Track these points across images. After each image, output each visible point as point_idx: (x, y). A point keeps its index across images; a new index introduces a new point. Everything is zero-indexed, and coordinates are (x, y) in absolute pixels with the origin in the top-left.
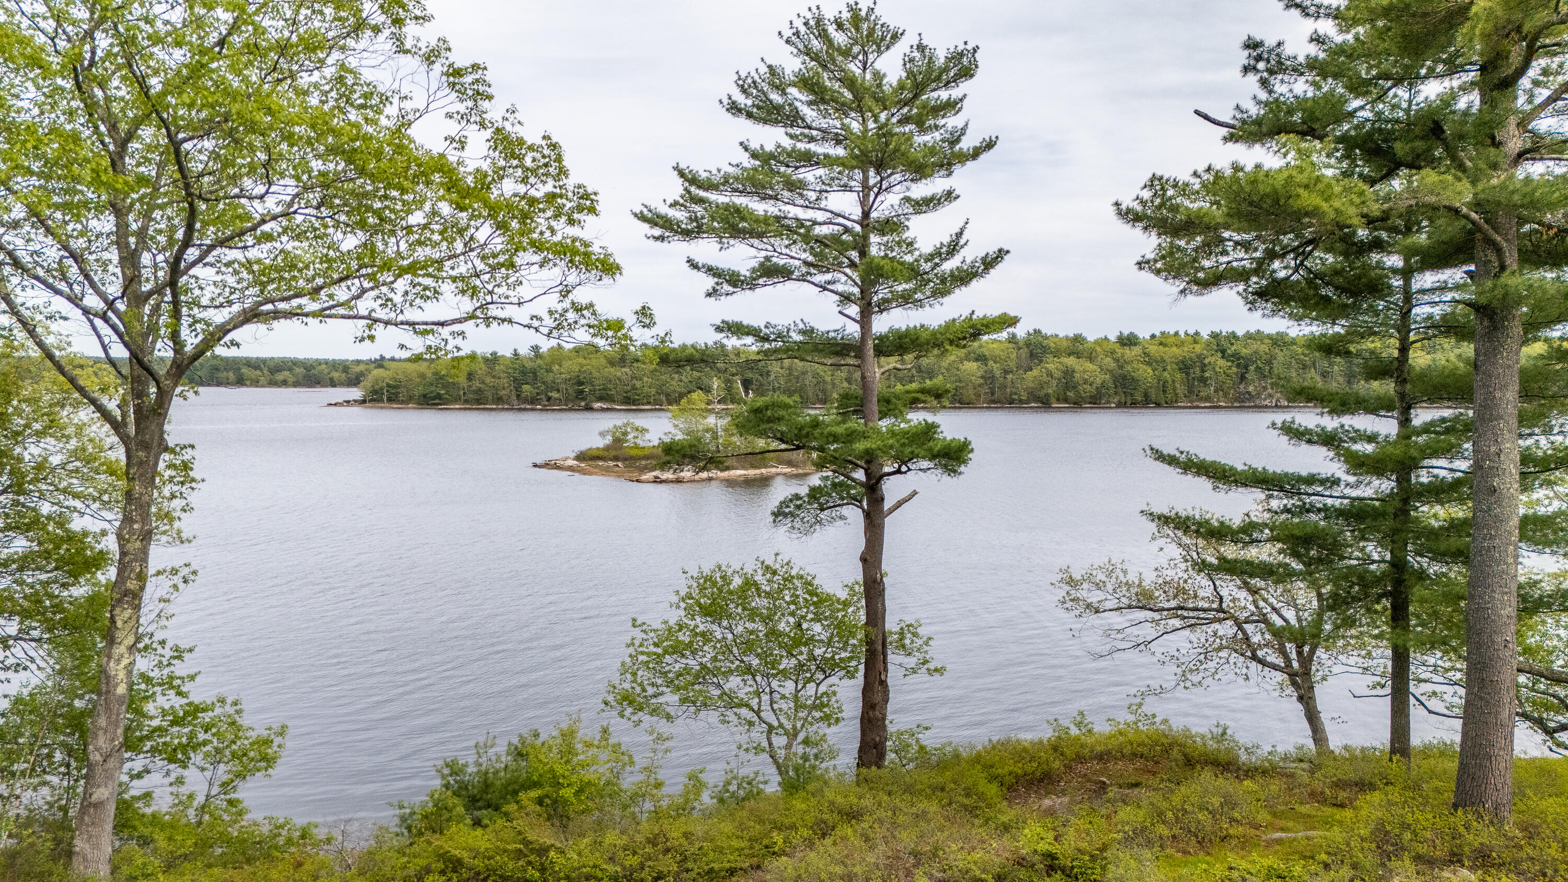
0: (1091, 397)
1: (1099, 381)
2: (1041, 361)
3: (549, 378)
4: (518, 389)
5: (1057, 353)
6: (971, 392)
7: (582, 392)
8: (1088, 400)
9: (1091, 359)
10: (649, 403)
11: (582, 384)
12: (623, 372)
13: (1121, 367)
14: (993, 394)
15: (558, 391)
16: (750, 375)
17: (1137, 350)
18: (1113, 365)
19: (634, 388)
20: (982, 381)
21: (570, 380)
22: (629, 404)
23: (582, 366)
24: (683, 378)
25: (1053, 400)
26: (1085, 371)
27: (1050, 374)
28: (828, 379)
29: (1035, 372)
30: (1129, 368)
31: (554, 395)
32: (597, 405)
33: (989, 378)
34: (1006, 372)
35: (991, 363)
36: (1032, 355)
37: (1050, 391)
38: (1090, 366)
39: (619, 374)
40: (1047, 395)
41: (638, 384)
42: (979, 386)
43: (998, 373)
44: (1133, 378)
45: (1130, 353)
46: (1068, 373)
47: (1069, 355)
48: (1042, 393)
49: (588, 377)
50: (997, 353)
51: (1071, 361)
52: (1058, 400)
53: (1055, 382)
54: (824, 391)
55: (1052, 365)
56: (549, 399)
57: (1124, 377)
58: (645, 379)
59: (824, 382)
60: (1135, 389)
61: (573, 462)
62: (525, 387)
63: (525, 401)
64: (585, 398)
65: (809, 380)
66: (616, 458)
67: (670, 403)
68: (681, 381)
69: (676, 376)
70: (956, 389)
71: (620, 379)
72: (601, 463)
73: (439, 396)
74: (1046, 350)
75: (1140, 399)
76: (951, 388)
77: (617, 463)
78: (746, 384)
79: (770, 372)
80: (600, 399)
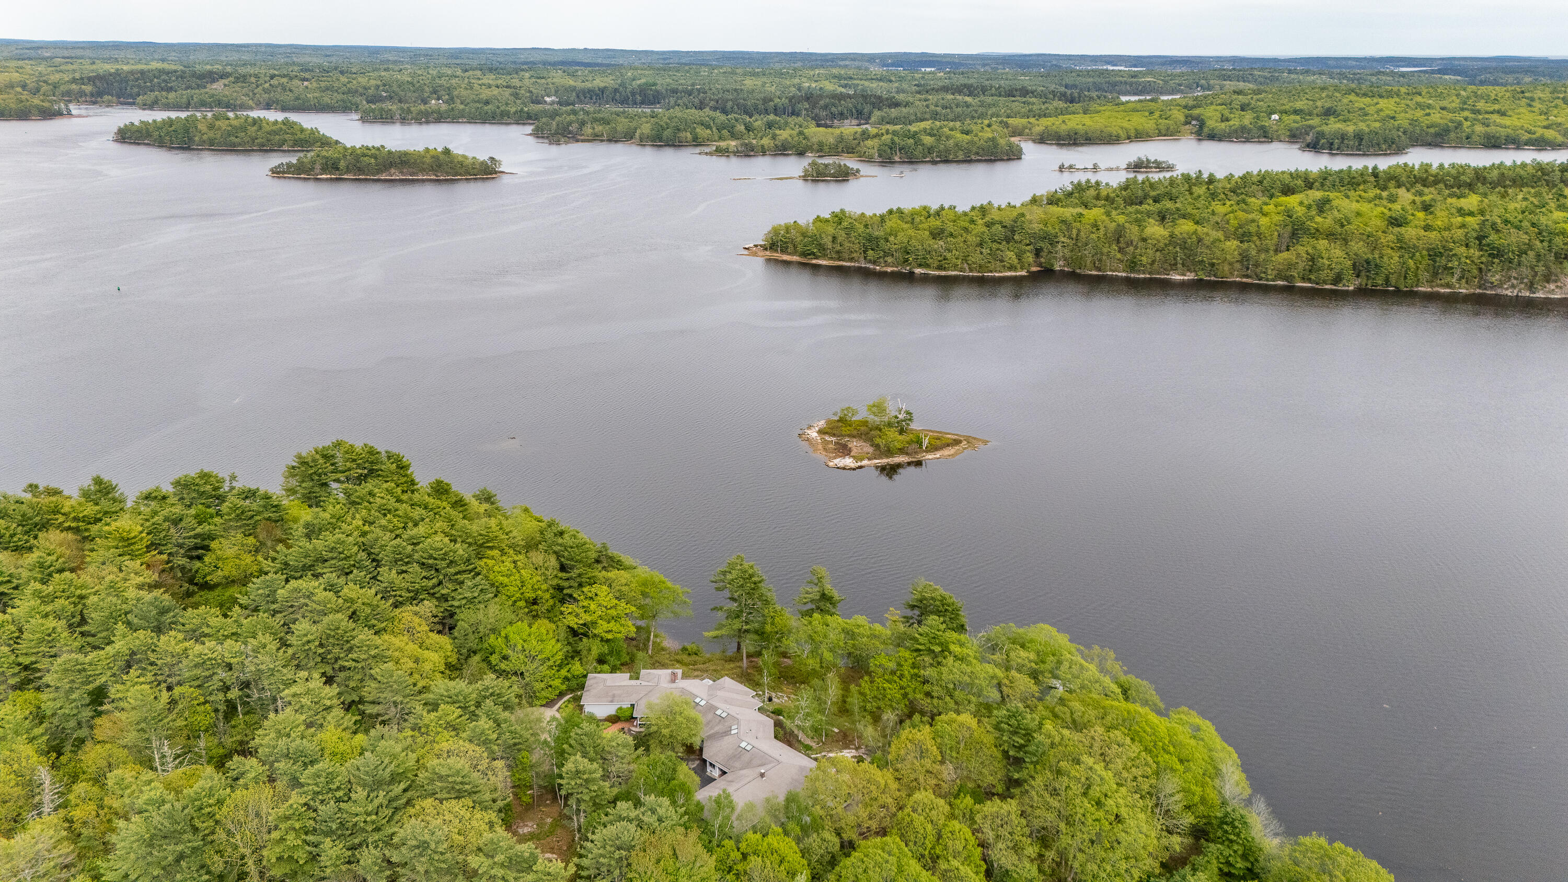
0: (1333, 279)
1: (1340, 266)
2: (1298, 242)
3: (886, 248)
4: (865, 252)
5: (1315, 234)
6: (1226, 268)
7: (908, 259)
8: (1330, 281)
9: (1344, 243)
10: (955, 270)
11: (908, 251)
12: (939, 244)
13: (1368, 253)
15: (892, 256)
16: (1042, 245)
18: (1363, 250)
19: (945, 258)
20: (1239, 258)
21: (901, 249)
22: (941, 269)
23: (911, 238)
24: (984, 250)
26: (1331, 257)
27: (1299, 257)
28: (1105, 250)
29: (1288, 254)
30: (1376, 254)
31: (889, 259)
32: (918, 271)
33: (1245, 257)
34: (1262, 251)
35: (1253, 240)
36: (1293, 235)
37: (1297, 272)
39: (936, 246)
40: (1294, 275)
41: (949, 255)
42: (1236, 262)
43: (1254, 251)
44: (1378, 265)
46: (1317, 256)
48: (1289, 273)
49: (912, 248)
51: (1323, 244)
52: (1303, 279)
53: (1302, 265)
54: (1100, 260)
55: (1302, 249)
56: (886, 262)
57: (1368, 262)
58: (954, 252)
59: (1102, 254)
60: (1377, 274)
61: (816, 434)
62: (870, 252)
63: (870, 262)
64: (910, 264)
65: (1088, 252)
66: (834, 435)
67: (971, 271)
68: (981, 253)
69: (978, 249)
70: (1213, 265)
71: (935, 251)
72: (827, 438)
73: (813, 254)
74: (1307, 231)
75: (1380, 282)
76: (1209, 264)
77: (834, 439)
78: (1038, 253)
79: (1058, 242)
80: (920, 266)
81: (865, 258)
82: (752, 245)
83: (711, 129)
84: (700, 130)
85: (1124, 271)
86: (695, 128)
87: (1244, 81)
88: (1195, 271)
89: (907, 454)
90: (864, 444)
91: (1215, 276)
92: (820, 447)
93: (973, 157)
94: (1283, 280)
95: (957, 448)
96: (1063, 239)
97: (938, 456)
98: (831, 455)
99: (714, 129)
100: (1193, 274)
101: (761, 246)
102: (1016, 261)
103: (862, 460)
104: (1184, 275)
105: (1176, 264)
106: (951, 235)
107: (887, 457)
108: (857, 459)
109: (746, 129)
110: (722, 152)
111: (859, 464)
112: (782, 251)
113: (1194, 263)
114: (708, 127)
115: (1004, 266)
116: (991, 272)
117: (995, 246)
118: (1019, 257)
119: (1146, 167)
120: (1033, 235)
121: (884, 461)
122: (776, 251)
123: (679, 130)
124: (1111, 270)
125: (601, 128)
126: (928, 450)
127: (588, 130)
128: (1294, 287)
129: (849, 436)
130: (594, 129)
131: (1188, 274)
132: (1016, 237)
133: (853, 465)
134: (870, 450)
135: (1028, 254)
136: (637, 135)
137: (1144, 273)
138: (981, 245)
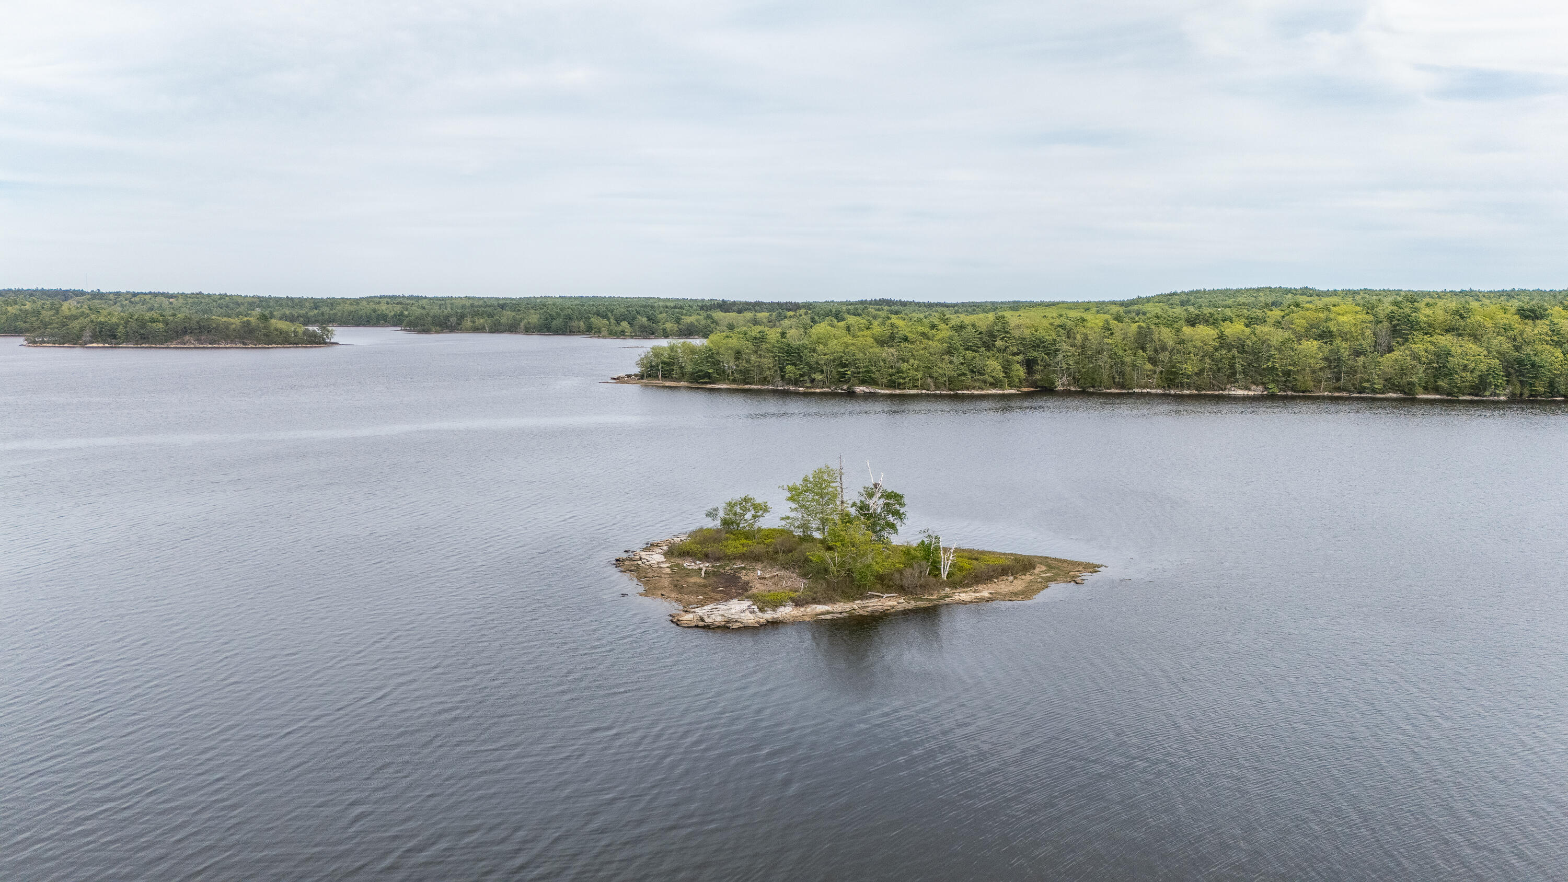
0: (1471, 387)
1: (1483, 367)
2: (1407, 340)
3: (812, 361)
4: (782, 369)
5: (1429, 329)
6: (1308, 378)
7: (844, 374)
8: (1467, 390)
9: (1476, 338)
10: (915, 387)
11: (845, 366)
12: (888, 353)
13: (1517, 349)
14: (1338, 379)
15: (822, 372)
16: (1035, 354)
17: (1542, 326)
18: (1506, 346)
19: (899, 371)
20: (1324, 364)
21: (834, 361)
22: (894, 387)
23: (847, 346)
24: (955, 359)
25: (1419, 389)
26: (1464, 355)
27: (1416, 357)
28: (1128, 359)
29: (1396, 354)
30: (1528, 350)
31: (818, 376)
32: (860, 389)
33: (1334, 362)
34: (1358, 353)
35: (1338, 341)
36: (1395, 331)
37: (1415, 379)
38: (1472, 347)
39: (885, 355)
40: (1411, 384)
41: (904, 366)
42: (1321, 369)
43: (1345, 354)
44: (1533, 365)
45: (1531, 330)
46: (1443, 355)
47: (1447, 331)
48: (1404, 381)
49: (850, 360)
50: (1346, 328)
51: (1446, 341)
52: (1426, 389)
53: (1421, 369)
54: (1122, 374)
55: (1421, 345)
56: (813, 381)
57: (1520, 362)
58: (912, 361)
59: (1123, 363)
60: (1535, 377)
61: (660, 558)
62: (789, 368)
63: (789, 382)
64: (847, 382)
65: (1104, 361)
66: (706, 557)
67: (938, 388)
68: (951, 362)
69: (946, 357)
70: (1288, 373)
71: (884, 361)
72: (687, 564)
73: (708, 375)
74: (1414, 325)
75: (1542, 390)
76: (1282, 371)
77: (704, 566)
78: (1029, 364)
79: (1058, 350)
80: (863, 382)
81: (783, 377)
82: (623, 375)
83: (608, 319)
84: (594, 320)
85: (1158, 387)
86: (589, 318)
88: (1263, 383)
89: (902, 590)
90: (783, 573)
91: (1293, 390)
92: (666, 582)
94: (1395, 391)
95: (1028, 577)
96: (1065, 347)
97: (985, 594)
98: (692, 598)
99: (612, 320)
100: (1260, 388)
101: (636, 375)
102: (1002, 375)
103: (776, 604)
104: (1248, 389)
105: (1234, 374)
106: (906, 339)
107: (850, 598)
108: (763, 603)
109: (649, 320)
111: (769, 615)
112: (664, 377)
113: (1261, 372)
114: (605, 317)
115: (985, 382)
116: (968, 389)
117: (969, 354)
118: (1006, 369)
120: (1022, 341)
121: (841, 608)
122: (657, 377)
123: (570, 318)
124: (1139, 386)
125: (482, 321)
126: (954, 582)
127: (468, 323)
128: (1415, 399)
129: (743, 557)
130: (474, 322)
131: (1254, 387)
132: (999, 343)
133: (750, 618)
134: (801, 584)
135: (1018, 366)
136: (522, 325)
137: (1189, 389)
138: (949, 352)
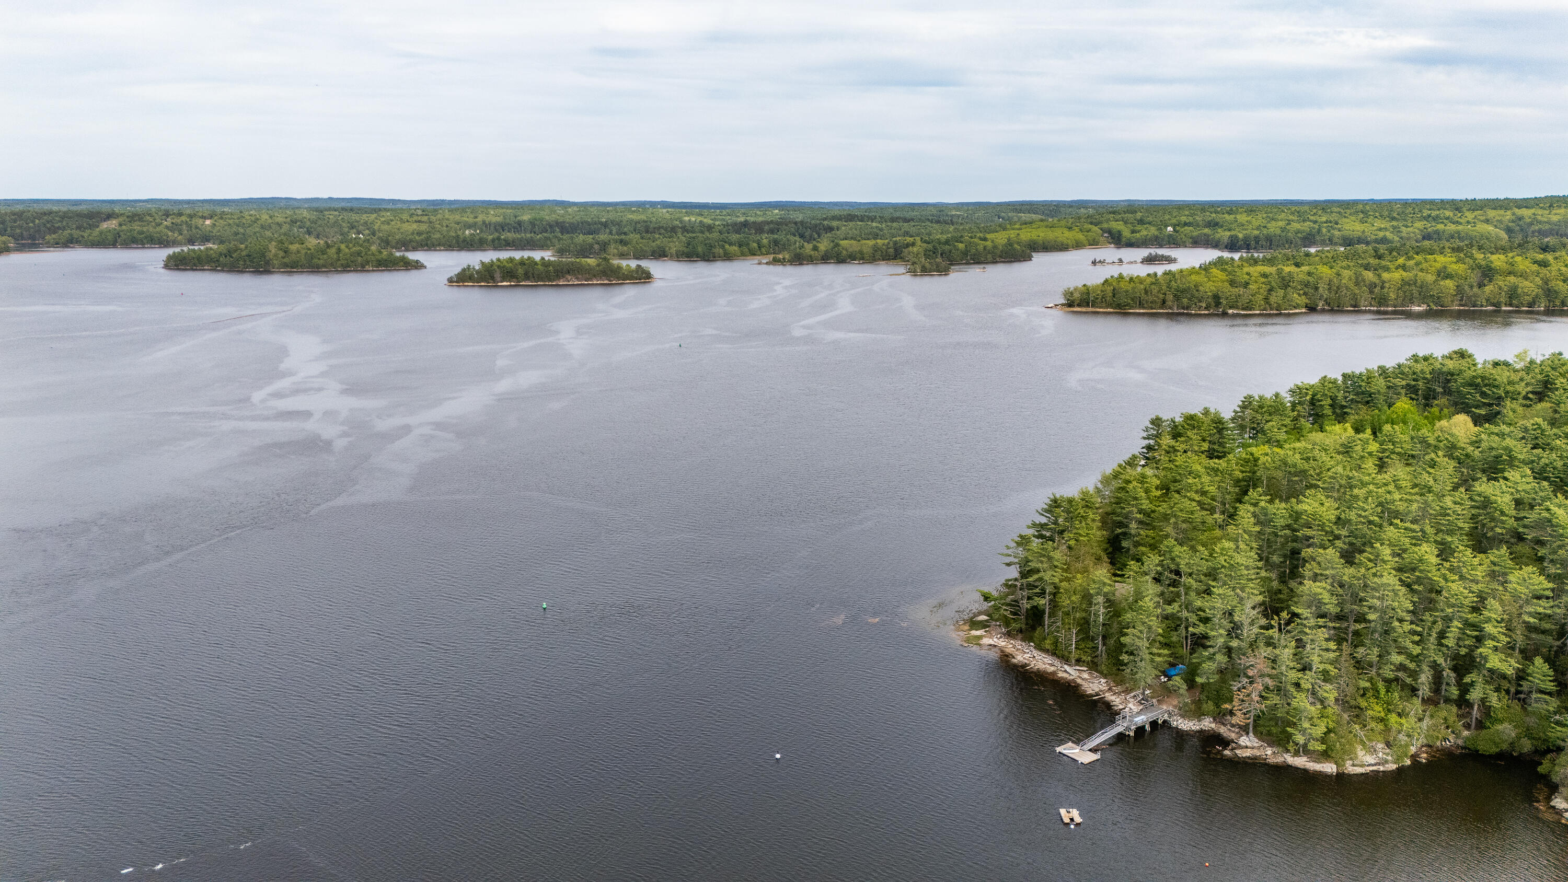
54: (1355, 299)
58: (1257, 296)
59: (1356, 294)
70: (1439, 298)
82: (1052, 305)
87: (1034, 213)
88: (1427, 303)
91: (1441, 306)
93: (998, 259)
94: (1491, 306)
100: (1425, 305)
104: (1420, 306)
105: (1412, 299)
110: (776, 262)
113: (1426, 297)
119: (1159, 261)
